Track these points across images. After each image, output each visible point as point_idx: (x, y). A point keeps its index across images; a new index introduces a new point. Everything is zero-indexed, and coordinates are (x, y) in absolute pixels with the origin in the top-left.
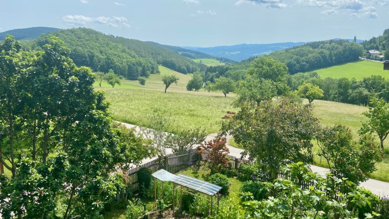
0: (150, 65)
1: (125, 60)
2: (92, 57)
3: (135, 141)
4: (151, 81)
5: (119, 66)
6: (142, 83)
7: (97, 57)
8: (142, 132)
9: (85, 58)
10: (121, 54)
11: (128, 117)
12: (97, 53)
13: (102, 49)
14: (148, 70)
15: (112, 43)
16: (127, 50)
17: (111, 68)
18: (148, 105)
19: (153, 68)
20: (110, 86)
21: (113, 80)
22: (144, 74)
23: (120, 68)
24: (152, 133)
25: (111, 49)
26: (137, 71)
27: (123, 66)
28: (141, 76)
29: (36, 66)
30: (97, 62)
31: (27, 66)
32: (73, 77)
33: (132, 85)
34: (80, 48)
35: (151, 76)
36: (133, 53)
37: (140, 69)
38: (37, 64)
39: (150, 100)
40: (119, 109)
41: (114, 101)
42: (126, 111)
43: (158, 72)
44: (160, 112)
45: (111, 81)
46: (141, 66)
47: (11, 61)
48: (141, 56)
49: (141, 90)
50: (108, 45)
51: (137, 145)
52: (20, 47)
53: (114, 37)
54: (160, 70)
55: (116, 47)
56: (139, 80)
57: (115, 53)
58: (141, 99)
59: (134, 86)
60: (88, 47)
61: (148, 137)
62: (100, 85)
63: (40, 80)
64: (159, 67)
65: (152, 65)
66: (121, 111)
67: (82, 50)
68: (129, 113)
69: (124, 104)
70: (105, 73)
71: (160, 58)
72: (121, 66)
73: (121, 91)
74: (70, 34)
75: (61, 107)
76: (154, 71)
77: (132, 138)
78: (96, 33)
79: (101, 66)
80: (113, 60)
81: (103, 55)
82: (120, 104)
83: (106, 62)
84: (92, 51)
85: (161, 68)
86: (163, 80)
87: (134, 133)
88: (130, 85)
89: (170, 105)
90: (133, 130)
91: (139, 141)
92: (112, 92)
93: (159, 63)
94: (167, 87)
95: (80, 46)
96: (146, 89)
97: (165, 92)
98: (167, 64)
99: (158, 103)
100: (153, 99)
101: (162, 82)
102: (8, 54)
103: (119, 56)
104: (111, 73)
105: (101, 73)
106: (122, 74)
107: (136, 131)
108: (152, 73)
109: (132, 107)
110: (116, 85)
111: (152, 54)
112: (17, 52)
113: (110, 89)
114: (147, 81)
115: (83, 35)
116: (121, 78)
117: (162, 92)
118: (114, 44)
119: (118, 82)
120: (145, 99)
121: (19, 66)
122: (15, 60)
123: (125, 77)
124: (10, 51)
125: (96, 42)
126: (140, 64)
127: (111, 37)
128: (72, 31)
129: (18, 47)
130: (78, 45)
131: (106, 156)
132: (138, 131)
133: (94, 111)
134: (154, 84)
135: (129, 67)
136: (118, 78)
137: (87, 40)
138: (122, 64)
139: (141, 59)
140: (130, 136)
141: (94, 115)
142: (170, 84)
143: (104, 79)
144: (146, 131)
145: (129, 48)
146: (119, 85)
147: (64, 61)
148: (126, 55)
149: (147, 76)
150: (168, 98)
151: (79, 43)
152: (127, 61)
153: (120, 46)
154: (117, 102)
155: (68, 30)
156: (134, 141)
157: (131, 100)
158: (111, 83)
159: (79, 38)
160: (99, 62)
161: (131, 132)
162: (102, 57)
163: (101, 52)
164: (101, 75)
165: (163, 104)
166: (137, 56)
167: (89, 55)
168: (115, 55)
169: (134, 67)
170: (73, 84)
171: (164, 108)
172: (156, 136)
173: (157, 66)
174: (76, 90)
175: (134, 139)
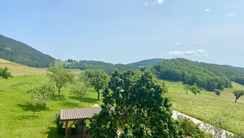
0: (224, 81)
1: (205, 77)
2: (183, 75)
3: (200, 133)
4: (225, 93)
5: (201, 81)
6: (218, 94)
7: (186, 75)
8: (205, 127)
9: (179, 75)
10: (202, 74)
11: (202, 116)
12: (186, 73)
13: (190, 70)
14: (223, 85)
15: (197, 67)
16: (207, 71)
17: (195, 82)
18: (220, 110)
19: (227, 84)
20: (194, 94)
21: (196, 91)
22: (219, 87)
23: (201, 83)
24: (213, 130)
25: (196, 70)
26: (214, 85)
27: (204, 82)
28: (217, 89)
29: (138, 82)
30: (186, 78)
31: (135, 82)
32: (152, 88)
33: (209, 95)
34: (177, 70)
35: (225, 89)
36: (212, 73)
37: (216, 84)
38: (138, 81)
39: (222, 107)
40: (197, 110)
41: (194, 104)
42: (202, 112)
43: (231, 87)
44: (228, 117)
45: (194, 91)
46: (217, 82)
47: (129, 80)
48: (218, 75)
49: (216, 99)
50: (194, 68)
51: (200, 136)
52: (134, 73)
53: (198, 62)
54: (232, 85)
55: (199, 69)
56: (215, 92)
57: (199, 73)
58: (214, 105)
59: (211, 95)
60: (181, 69)
61: (210, 132)
62: (187, 93)
63: (138, 89)
64: (231, 83)
65: (226, 81)
66: (198, 112)
67: (177, 71)
68: (204, 114)
69: (201, 107)
70: (190, 86)
71: (233, 77)
72: (202, 81)
73: (201, 98)
74: (171, 61)
75: (146, 103)
76: (227, 85)
77: (197, 130)
78: (187, 61)
79: (189, 81)
80: (197, 77)
81: (190, 74)
82: (198, 107)
83: (192, 78)
84: (184, 71)
85: (234, 84)
86: (234, 93)
87: (199, 127)
88: (208, 94)
89: (238, 112)
90: (199, 124)
91: (202, 134)
92: (194, 98)
93: (232, 80)
94: (237, 98)
95: (177, 68)
96: (219, 98)
97: (236, 102)
98: (238, 81)
99: (228, 110)
100: (224, 106)
101: (234, 94)
102: (128, 77)
103: (201, 75)
104: (195, 86)
105: (188, 85)
106: (202, 87)
107: (200, 126)
108: (226, 87)
109: (207, 110)
110: (198, 94)
111: (227, 73)
112: (132, 76)
113: (193, 96)
114: (222, 93)
115: (179, 62)
116: (202, 89)
117: (233, 102)
118: (198, 67)
119: (199, 92)
120: (218, 106)
121: (131, 82)
122: (130, 80)
123: (205, 89)
124: (129, 76)
125: (186, 66)
126: (217, 81)
127: (197, 63)
128: (173, 60)
129: (133, 74)
130: (175, 68)
131: (166, 134)
132: (202, 126)
133: (161, 107)
134: (227, 95)
135: (208, 82)
136: (199, 90)
137: (181, 65)
138: (203, 80)
139: (218, 77)
140: (196, 129)
141: (161, 109)
142: (239, 96)
143: (190, 89)
144: (209, 128)
145: (209, 70)
146: (200, 94)
147: (149, 80)
148: (206, 74)
149: (222, 89)
150: (237, 107)
151: (176, 67)
152: (207, 79)
153: (202, 68)
154: (196, 105)
155: (170, 60)
156: (198, 132)
157: (207, 105)
158: (194, 92)
159: (176, 64)
160: (188, 78)
161: (197, 126)
162: (189, 75)
163: (189, 72)
164: (188, 87)
165: (232, 111)
166: (214, 75)
167: (181, 74)
168: (199, 74)
169: (212, 83)
170: (152, 92)
171: (232, 115)
172: (216, 133)
173: (231, 82)
174: (153, 95)
175: (199, 131)
